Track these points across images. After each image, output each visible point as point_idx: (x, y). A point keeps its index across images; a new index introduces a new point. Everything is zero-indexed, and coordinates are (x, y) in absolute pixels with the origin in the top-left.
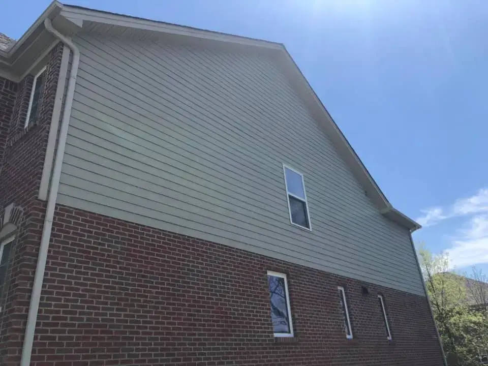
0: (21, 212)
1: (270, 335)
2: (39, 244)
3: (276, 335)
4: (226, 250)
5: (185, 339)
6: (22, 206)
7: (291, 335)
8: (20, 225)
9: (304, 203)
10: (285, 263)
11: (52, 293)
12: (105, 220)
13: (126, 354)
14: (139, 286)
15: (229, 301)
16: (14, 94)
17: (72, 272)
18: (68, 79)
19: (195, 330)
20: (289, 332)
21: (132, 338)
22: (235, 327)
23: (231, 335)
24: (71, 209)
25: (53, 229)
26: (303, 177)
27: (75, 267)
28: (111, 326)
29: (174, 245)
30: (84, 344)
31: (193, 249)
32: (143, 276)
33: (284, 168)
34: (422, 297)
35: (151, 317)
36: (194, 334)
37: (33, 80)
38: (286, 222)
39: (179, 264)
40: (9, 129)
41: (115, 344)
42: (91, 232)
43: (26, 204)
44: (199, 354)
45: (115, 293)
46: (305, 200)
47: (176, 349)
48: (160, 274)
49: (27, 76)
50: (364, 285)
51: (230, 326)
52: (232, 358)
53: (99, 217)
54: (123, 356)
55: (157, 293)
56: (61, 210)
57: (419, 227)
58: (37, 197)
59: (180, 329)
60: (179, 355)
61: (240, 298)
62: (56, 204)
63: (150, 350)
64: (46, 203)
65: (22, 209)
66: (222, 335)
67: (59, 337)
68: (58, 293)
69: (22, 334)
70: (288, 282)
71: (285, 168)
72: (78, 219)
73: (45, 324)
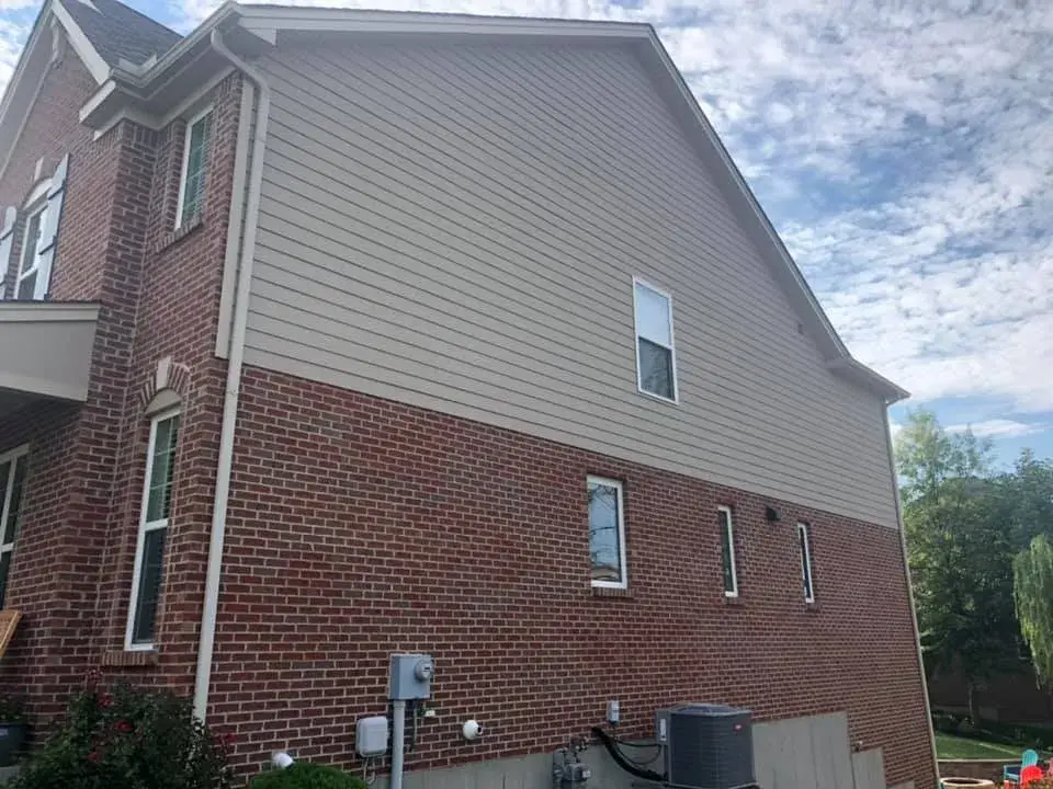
0: (187, 374)
1: (585, 583)
2: (220, 428)
3: (595, 583)
4: (517, 438)
5: (442, 583)
6: (188, 364)
7: (623, 585)
8: (187, 394)
9: (668, 352)
10: (622, 462)
11: (241, 504)
12: (317, 389)
13: (352, 600)
14: (372, 496)
15: (517, 524)
16: (153, 153)
17: (269, 472)
18: (252, 141)
19: (459, 568)
20: (620, 580)
21: (360, 577)
22: (526, 567)
23: (519, 580)
24: (264, 372)
25: (239, 405)
26: (670, 300)
27: (274, 464)
28: (329, 558)
29: (428, 431)
30: (291, 582)
31: (461, 438)
32: (378, 481)
33: (634, 285)
34: (891, 530)
35: (389, 546)
36: (458, 576)
37: (185, 128)
38: (631, 388)
39: (436, 461)
40: (148, 218)
41: (336, 585)
42: (296, 409)
43: (194, 362)
44: (465, 607)
45: (333, 507)
46: (672, 347)
47: (427, 598)
48: (405, 478)
49: (175, 120)
50: (771, 505)
51: (518, 566)
52: (518, 616)
53: (308, 384)
54: (348, 602)
55: (399, 508)
56: (250, 374)
57: (905, 395)
58: (213, 353)
59: (434, 566)
60: (432, 605)
61: (537, 520)
62: (244, 364)
63: (387, 596)
64: (226, 363)
65: (187, 369)
66: (503, 579)
67: (255, 569)
68: (249, 505)
69: (204, 563)
70: (625, 495)
71: (637, 283)
72: (276, 388)
73: (235, 550)
